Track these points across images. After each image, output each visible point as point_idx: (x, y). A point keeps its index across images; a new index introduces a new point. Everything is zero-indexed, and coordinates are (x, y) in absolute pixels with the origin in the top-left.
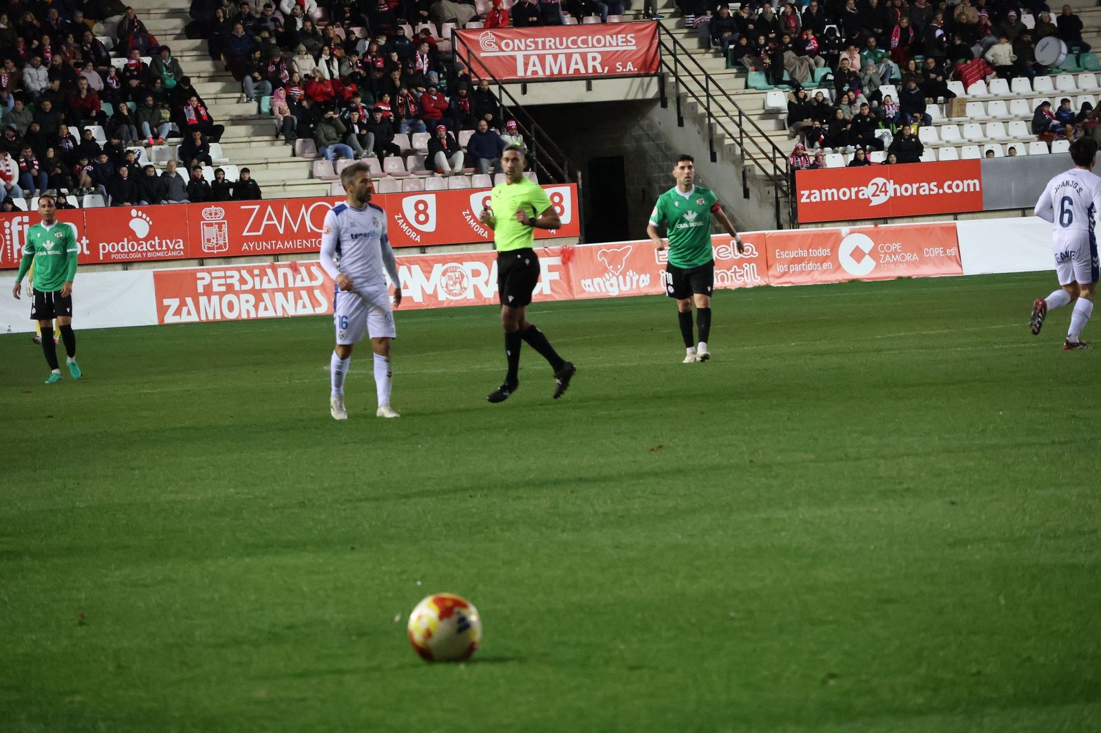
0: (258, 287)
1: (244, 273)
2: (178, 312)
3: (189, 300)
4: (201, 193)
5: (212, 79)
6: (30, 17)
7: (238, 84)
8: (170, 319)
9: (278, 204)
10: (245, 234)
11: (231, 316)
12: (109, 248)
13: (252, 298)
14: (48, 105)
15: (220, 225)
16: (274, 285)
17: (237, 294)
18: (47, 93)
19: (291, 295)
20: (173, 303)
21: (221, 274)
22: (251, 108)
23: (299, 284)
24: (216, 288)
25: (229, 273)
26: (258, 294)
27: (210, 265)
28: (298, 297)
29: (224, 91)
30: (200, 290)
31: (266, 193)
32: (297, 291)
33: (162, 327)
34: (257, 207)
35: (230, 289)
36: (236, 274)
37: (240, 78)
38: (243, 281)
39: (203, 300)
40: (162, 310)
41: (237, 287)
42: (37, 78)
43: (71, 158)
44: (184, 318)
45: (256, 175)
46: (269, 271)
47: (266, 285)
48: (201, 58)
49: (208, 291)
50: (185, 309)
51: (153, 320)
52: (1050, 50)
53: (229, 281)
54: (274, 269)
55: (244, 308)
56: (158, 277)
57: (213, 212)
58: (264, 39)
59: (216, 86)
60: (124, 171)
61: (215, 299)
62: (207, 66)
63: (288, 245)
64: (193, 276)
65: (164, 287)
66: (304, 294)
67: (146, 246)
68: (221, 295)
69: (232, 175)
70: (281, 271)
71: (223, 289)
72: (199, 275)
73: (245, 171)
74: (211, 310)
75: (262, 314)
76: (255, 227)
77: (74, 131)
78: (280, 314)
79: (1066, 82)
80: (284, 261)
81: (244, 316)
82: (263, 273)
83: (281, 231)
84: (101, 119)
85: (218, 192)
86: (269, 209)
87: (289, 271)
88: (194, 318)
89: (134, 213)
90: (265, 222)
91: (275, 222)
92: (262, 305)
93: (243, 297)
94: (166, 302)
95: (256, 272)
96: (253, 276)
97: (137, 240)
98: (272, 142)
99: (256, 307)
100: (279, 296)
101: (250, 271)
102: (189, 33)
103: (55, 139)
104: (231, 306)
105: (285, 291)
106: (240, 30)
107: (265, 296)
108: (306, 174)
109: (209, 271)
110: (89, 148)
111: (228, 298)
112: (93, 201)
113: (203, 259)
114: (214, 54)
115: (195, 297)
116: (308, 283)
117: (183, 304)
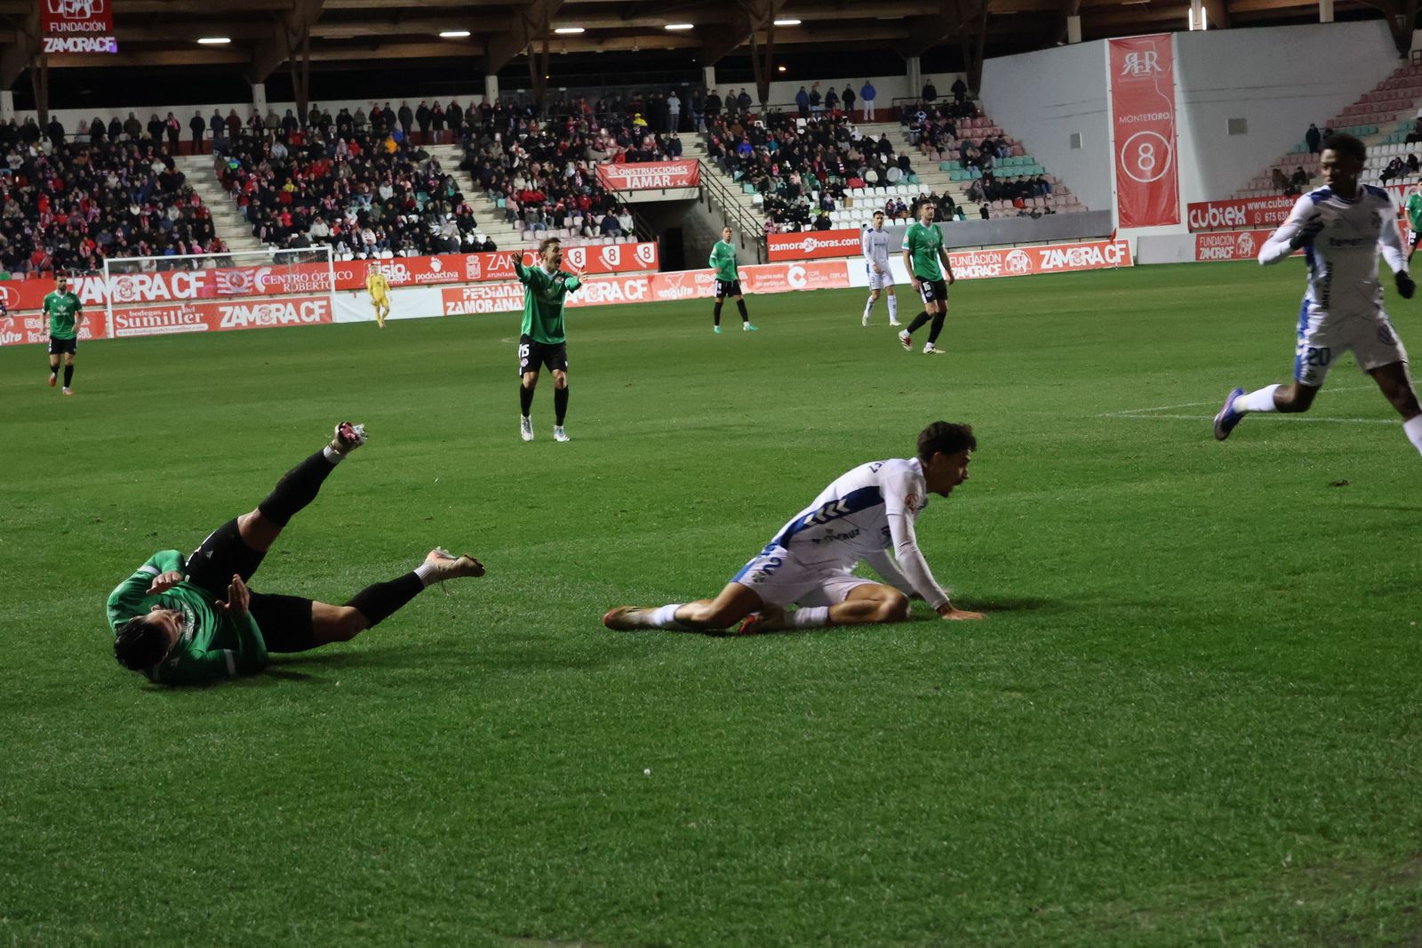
0: (494, 296)
1: (487, 290)
2: (454, 309)
3: (459, 303)
4: (467, 249)
5: (474, 190)
6: (382, 161)
7: (486, 194)
8: (450, 313)
9: (505, 254)
10: (489, 269)
11: (481, 311)
12: (420, 277)
13: (491, 302)
14: (391, 206)
15: (476, 265)
16: (502, 295)
17: (484, 299)
18: (390, 200)
19: (511, 300)
20: (451, 305)
21: (475, 290)
22: (492, 205)
23: (515, 294)
24: (473, 297)
25: (479, 289)
26: (494, 300)
27: (472, 285)
28: (514, 301)
29: (478, 197)
30: (465, 298)
31: (499, 248)
32: (514, 298)
33: (446, 317)
34: (495, 256)
35: (480, 297)
36: (483, 290)
37: (486, 189)
38: (486, 293)
39: (466, 303)
40: (446, 308)
41: (484, 296)
42: (387, 192)
43: (400, 232)
44: (457, 312)
45: (495, 240)
46: (500, 288)
47: (498, 295)
48: (467, 180)
49: (469, 298)
50: (457, 308)
51: (442, 314)
52: (894, 174)
53: (480, 293)
54: (502, 286)
55: (487, 307)
56: (443, 291)
57: (473, 259)
59: (476, 194)
60: (427, 238)
61: (472, 302)
62: (469, 184)
64: (461, 291)
65: (447, 296)
66: (517, 299)
67: (439, 276)
68: (476, 300)
69: (482, 240)
70: (505, 288)
71: (476, 297)
72: (464, 290)
73: (488, 237)
74: (471, 308)
75: (497, 310)
76: (494, 265)
77: (404, 218)
78: (505, 310)
79: (902, 189)
80: (508, 283)
81: (487, 311)
82: (496, 289)
83: (507, 267)
84: (416, 212)
85: (475, 248)
86: (501, 257)
87: (510, 288)
88: (462, 312)
89: (433, 259)
90: (499, 263)
91: (504, 263)
93: (487, 301)
94: (448, 304)
95: (493, 288)
96: (491, 290)
97: (435, 273)
98: (502, 222)
99: (493, 306)
100: (505, 301)
101: (490, 288)
102: (463, 167)
103: (395, 223)
104: (480, 306)
105: (508, 298)
106: (488, 166)
107: (498, 301)
108: (520, 238)
109: (470, 288)
110: (410, 226)
111: (479, 302)
112: (412, 253)
113: (467, 282)
114: (473, 178)
115: (463, 301)
116: (519, 294)
117: (456, 305)
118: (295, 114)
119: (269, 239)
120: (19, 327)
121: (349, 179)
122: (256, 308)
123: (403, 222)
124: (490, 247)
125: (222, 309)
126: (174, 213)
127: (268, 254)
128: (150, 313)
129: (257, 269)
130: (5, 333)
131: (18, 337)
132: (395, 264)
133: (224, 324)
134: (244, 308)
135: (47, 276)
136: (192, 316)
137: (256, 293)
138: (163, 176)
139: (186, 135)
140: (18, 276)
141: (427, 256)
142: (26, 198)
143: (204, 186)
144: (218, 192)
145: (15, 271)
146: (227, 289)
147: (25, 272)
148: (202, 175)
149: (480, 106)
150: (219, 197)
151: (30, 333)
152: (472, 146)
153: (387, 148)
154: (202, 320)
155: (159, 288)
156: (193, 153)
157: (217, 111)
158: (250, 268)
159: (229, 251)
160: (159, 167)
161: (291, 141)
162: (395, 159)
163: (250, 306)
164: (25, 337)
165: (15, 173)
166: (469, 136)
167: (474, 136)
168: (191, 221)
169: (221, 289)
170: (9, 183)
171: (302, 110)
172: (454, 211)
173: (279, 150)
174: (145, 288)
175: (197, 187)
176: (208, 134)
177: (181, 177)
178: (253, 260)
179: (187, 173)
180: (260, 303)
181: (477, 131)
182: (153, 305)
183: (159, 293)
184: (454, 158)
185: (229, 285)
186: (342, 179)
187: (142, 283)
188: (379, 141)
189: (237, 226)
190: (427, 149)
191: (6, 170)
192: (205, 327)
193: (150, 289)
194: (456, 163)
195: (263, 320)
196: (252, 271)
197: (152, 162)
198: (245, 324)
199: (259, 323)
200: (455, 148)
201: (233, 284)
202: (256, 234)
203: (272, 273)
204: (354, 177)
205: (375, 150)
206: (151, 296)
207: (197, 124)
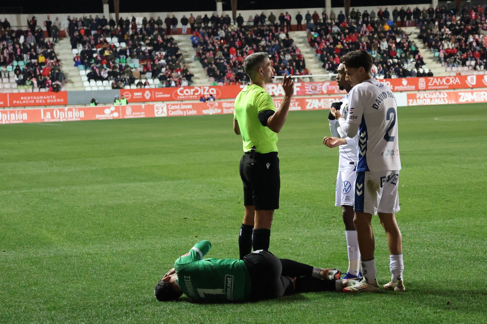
0: (431, 97)
1: (428, 94)
2: (412, 103)
3: (415, 100)
4: (419, 75)
5: (424, 48)
7: (429, 50)
8: (410, 104)
9: (437, 78)
10: (429, 85)
11: (425, 104)
12: (397, 88)
13: (430, 100)
15: (423, 83)
16: (435, 97)
17: (426, 99)
18: (385, 52)
19: (439, 99)
20: (411, 101)
21: (422, 94)
22: (432, 55)
23: (441, 97)
24: (421, 97)
25: (424, 94)
26: (431, 99)
27: (421, 92)
28: (441, 100)
29: (426, 51)
31: (434, 75)
33: (408, 107)
34: (432, 79)
35: (424, 98)
36: (426, 94)
37: (430, 48)
38: (428, 96)
39: (418, 100)
40: (408, 102)
41: (426, 97)
43: (389, 67)
45: (433, 71)
46: (434, 94)
47: (433, 97)
48: (421, 43)
49: (419, 98)
50: (414, 102)
51: (406, 105)
53: (424, 96)
54: (435, 93)
55: (428, 102)
56: (408, 95)
57: (422, 80)
58: (436, 39)
59: (424, 50)
60: (401, 70)
62: (422, 45)
63: (439, 87)
64: (415, 95)
65: (409, 97)
66: (442, 99)
67: (406, 87)
68: (422, 99)
69: (427, 71)
70: (437, 94)
71: (423, 98)
72: (417, 94)
73: (430, 70)
74: (420, 102)
75: (432, 104)
76: (432, 83)
77: (391, 60)
78: (436, 104)
80: (438, 91)
81: (428, 104)
82: (432, 94)
83: (438, 84)
84: (397, 58)
85: (424, 75)
86: (435, 79)
87: (439, 94)
88: (416, 104)
89: (403, 79)
90: (434, 82)
91: (436, 82)
92: (432, 102)
93: (428, 99)
94: (409, 100)
95: (431, 94)
96: (430, 95)
97: (404, 86)
98: (437, 63)
99: (431, 102)
100: (436, 99)
101: (429, 93)
102: (420, 37)
103: (386, 63)
104: (424, 102)
105: (437, 98)
107: (433, 99)
108: (444, 71)
109: (420, 93)
110: (394, 64)
111: (424, 100)
112: (394, 77)
113: (419, 90)
114: (424, 43)
115: (416, 99)
116: (443, 96)
117: (413, 101)
118: (344, 13)
119: (330, 69)
120: (220, 106)
121: (366, 43)
122: (322, 100)
123: (390, 63)
124: (430, 74)
125: (307, 100)
126: (288, 57)
127: (328, 76)
128: (276, 102)
129: (323, 83)
130: (214, 109)
131: (219, 111)
132: (386, 81)
133: (308, 107)
134: (317, 100)
135: (233, 84)
136: (294, 103)
137: (322, 93)
138: (284, 41)
139: (294, 22)
140: (221, 84)
141: (400, 78)
142: (226, 50)
143: (302, 45)
144: (308, 48)
145: (219, 81)
146: (310, 92)
147: (223, 82)
148: (301, 40)
149: (429, 9)
150: (308, 50)
151: (224, 109)
152: (424, 28)
153: (384, 28)
154: (299, 105)
155: (280, 90)
156: (298, 30)
157: (308, 11)
158: (320, 83)
159: (311, 74)
160: (283, 36)
161: (341, 25)
162: (388, 34)
163: (319, 99)
164: (222, 111)
165: (222, 38)
166: (423, 23)
167: (426, 23)
168: (295, 61)
169: (306, 91)
170: (219, 43)
171: (347, 11)
172: (414, 57)
173: (336, 29)
174: (274, 90)
175: (298, 45)
176: (304, 22)
177: (292, 41)
178: (321, 79)
179: (295, 39)
180: (324, 98)
181: (427, 21)
182: (277, 98)
183: (280, 92)
184: (415, 33)
185: (311, 90)
186: (363, 43)
187: (273, 88)
188: (381, 25)
189: (316, 63)
190: (403, 29)
191: (217, 37)
192: (299, 108)
193: (276, 91)
194: (416, 36)
195: (325, 106)
196: (321, 84)
197: (279, 34)
198: (317, 107)
199: (323, 107)
200: (416, 29)
201: (313, 90)
202: (324, 67)
203: (330, 85)
204: (369, 42)
205: (379, 30)
206: (276, 94)
207: (299, 17)
